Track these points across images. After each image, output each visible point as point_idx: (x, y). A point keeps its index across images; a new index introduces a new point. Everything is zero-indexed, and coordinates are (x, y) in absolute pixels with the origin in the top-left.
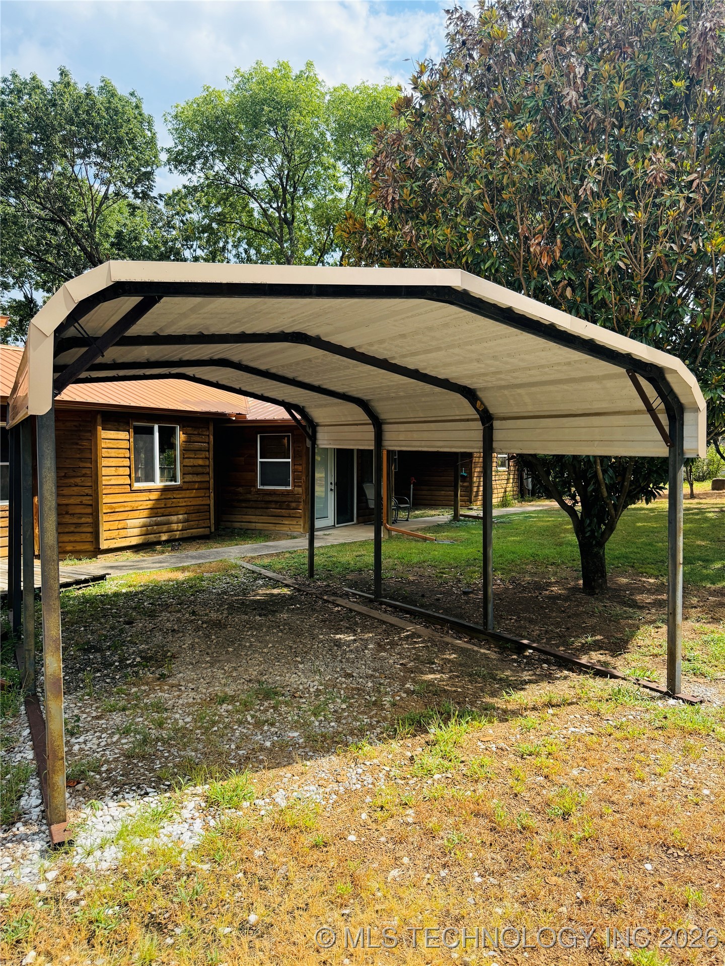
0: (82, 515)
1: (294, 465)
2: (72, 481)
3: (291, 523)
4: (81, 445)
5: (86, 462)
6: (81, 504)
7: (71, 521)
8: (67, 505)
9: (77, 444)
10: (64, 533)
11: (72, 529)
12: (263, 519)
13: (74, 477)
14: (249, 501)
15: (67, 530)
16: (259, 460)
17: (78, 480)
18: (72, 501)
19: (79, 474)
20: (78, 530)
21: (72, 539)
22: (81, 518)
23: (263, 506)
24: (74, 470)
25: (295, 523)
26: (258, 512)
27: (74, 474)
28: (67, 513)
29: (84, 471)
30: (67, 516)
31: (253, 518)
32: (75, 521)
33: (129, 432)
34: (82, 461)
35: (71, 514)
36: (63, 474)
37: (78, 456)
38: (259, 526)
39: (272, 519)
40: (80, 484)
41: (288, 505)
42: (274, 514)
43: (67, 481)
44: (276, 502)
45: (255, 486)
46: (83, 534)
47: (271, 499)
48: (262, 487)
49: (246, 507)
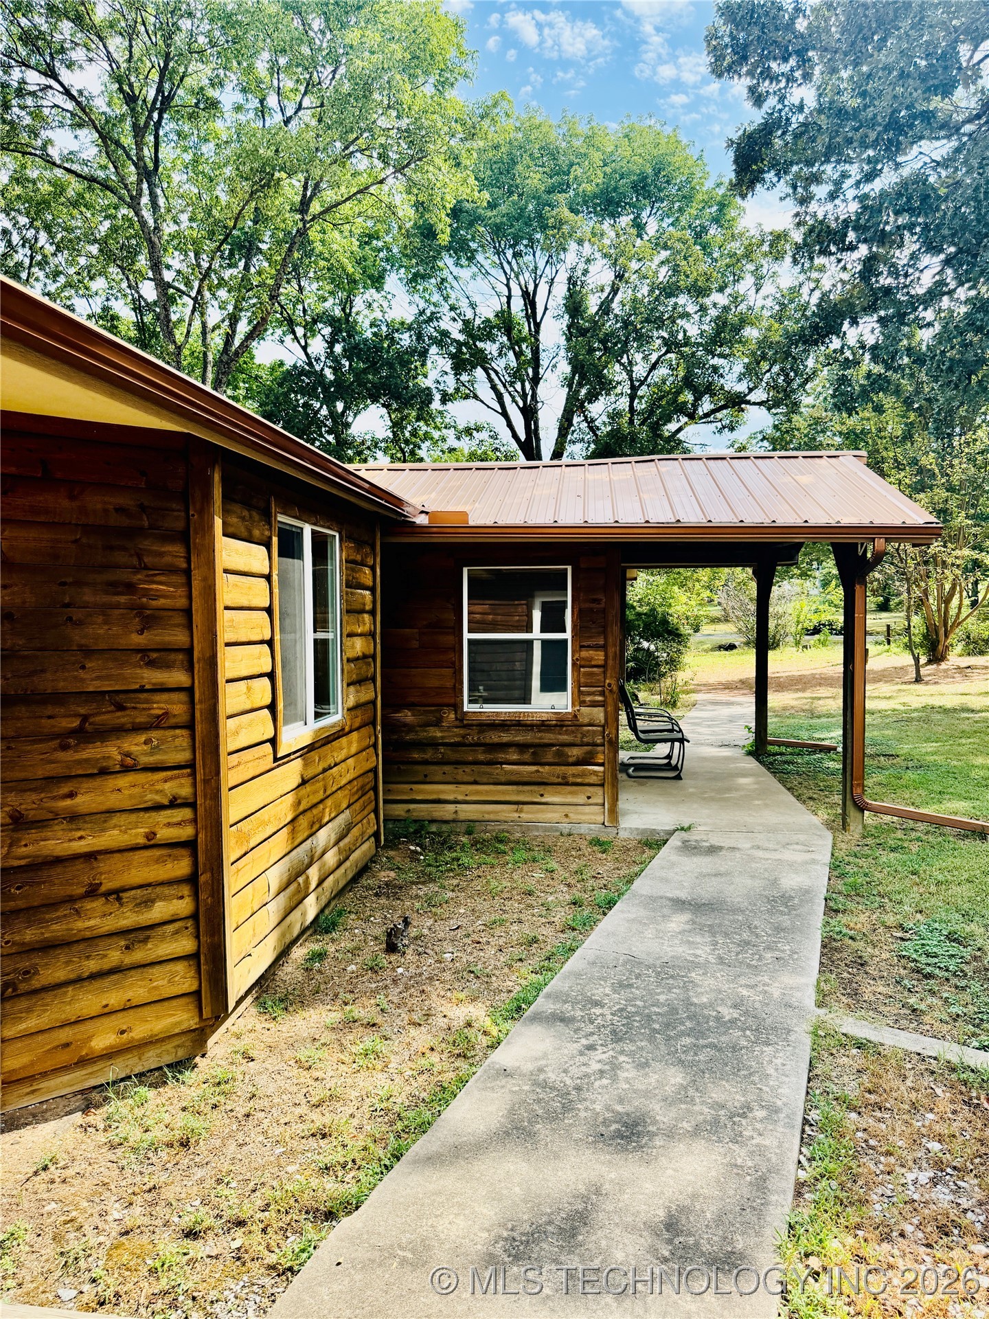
0: (149, 891)
1: (580, 646)
2: (112, 751)
3: (569, 799)
4: (146, 593)
5: (168, 666)
6: (151, 843)
7: (110, 924)
8: (91, 856)
9: (130, 588)
10: (78, 980)
11: (115, 956)
12: (477, 793)
13: (120, 731)
14: (434, 744)
15: (92, 965)
16: (467, 636)
17: (135, 745)
18: (111, 837)
19: (141, 719)
20: (139, 955)
21: (114, 998)
22: (148, 903)
23: (481, 757)
24: (118, 698)
25: (581, 799)
26: (462, 773)
27: (122, 718)
28: (93, 892)
29: (159, 705)
30: (89, 905)
31: (448, 791)
32: (128, 918)
33: (268, 546)
34: (152, 664)
35: (107, 894)
36: (76, 723)
37: (137, 640)
38: (467, 812)
39: (510, 793)
40: (145, 760)
41: (559, 754)
42: (513, 778)
43: (93, 752)
44: (522, 747)
45: (457, 706)
46: (156, 970)
47: (505, 737)
48: (475, 708)
49: (426, 762)
